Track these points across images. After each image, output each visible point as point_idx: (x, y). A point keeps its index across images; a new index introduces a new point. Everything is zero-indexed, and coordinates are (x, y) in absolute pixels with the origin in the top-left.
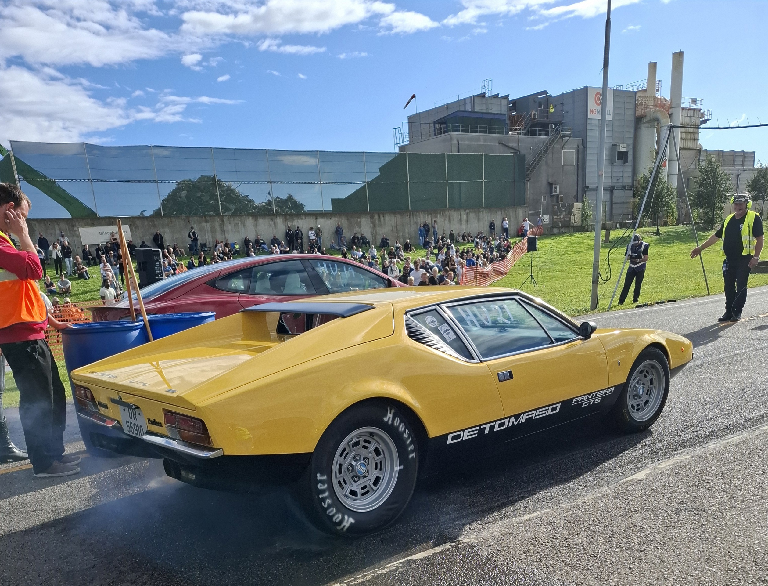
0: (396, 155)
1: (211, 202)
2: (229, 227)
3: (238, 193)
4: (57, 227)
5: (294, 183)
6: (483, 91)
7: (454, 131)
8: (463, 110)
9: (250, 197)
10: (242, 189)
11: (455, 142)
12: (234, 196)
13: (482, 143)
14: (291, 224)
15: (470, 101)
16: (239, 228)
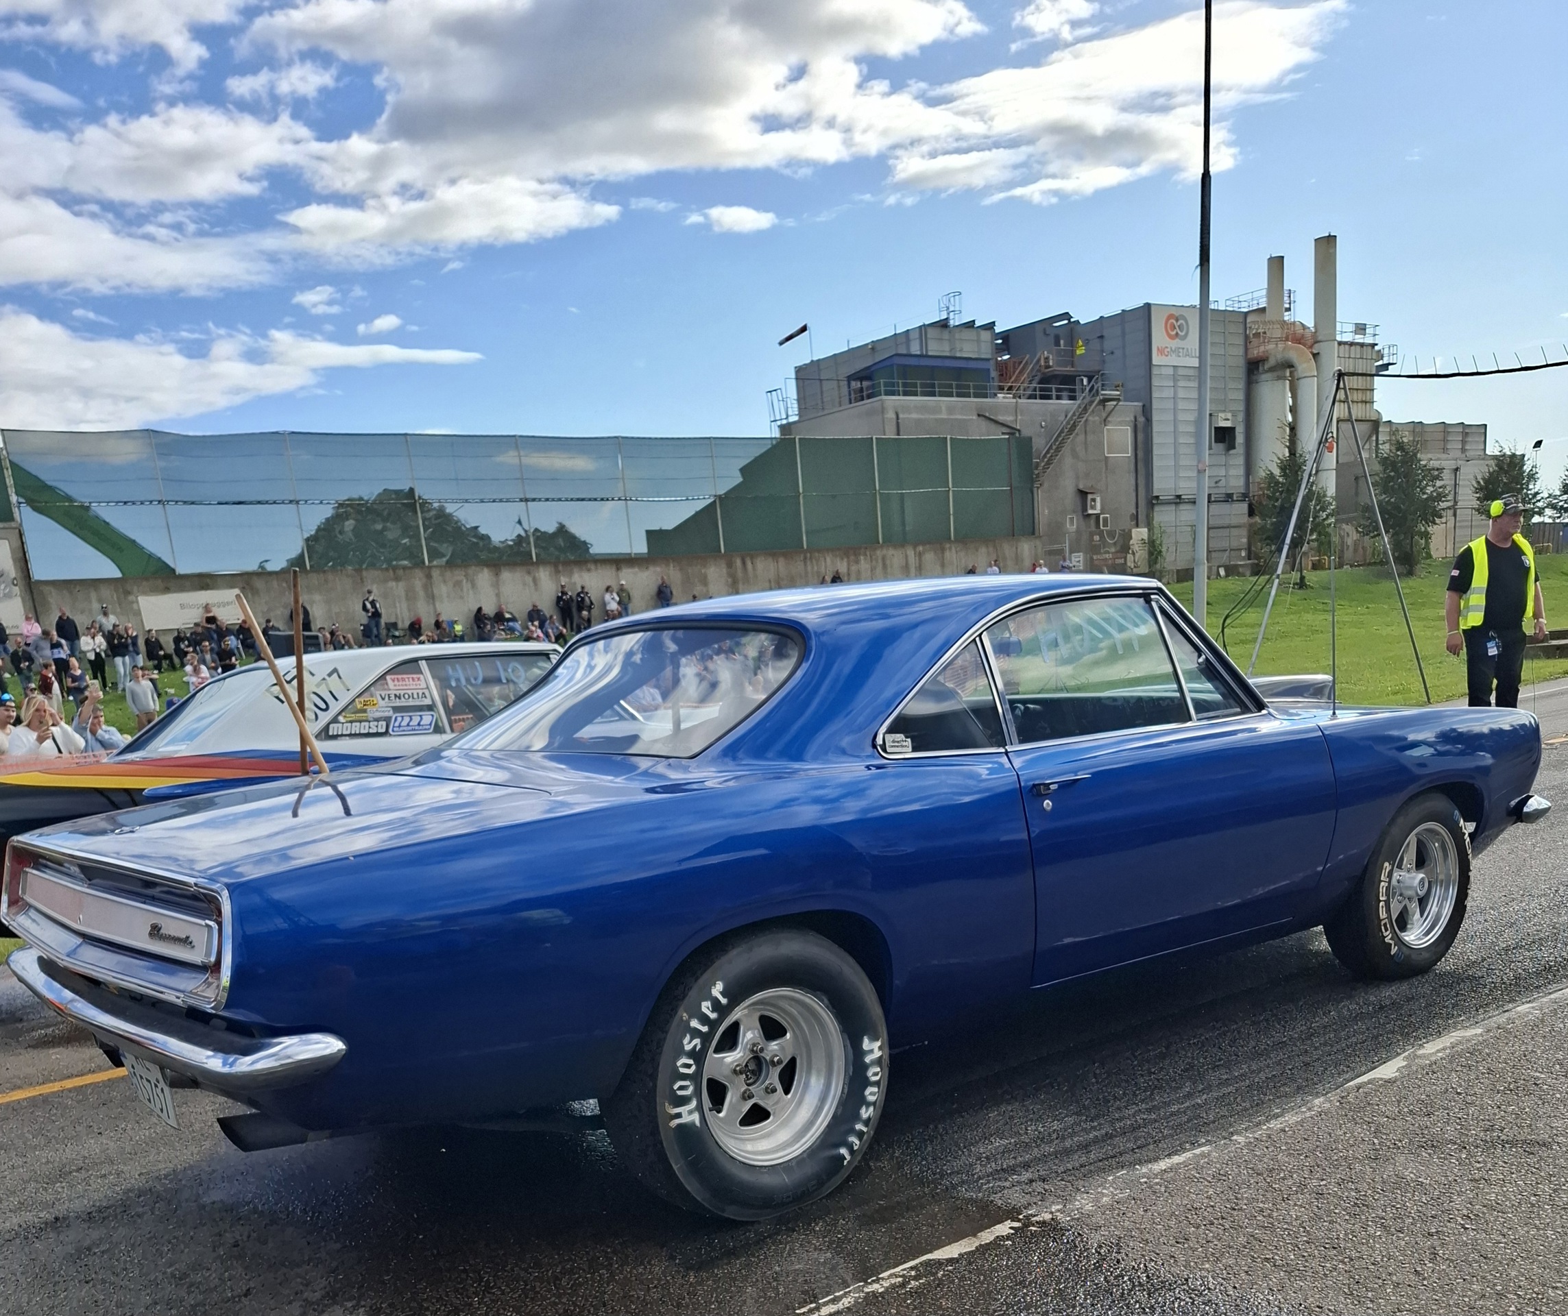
0: (774, 442)
1: (404, 541)
2: (442, 589)
3: (459, 521)
4: (93, 595)
5: (572, 500)
6: (944, 316)
7: (887, 393)
8: (904, 352)
9: (482, 531)
10: (468, 515)
11: (891, 415)
12: (449, 529)
13: (944, 416)
14: (567, 580)
15: (915, 335)
16: (462, 590)
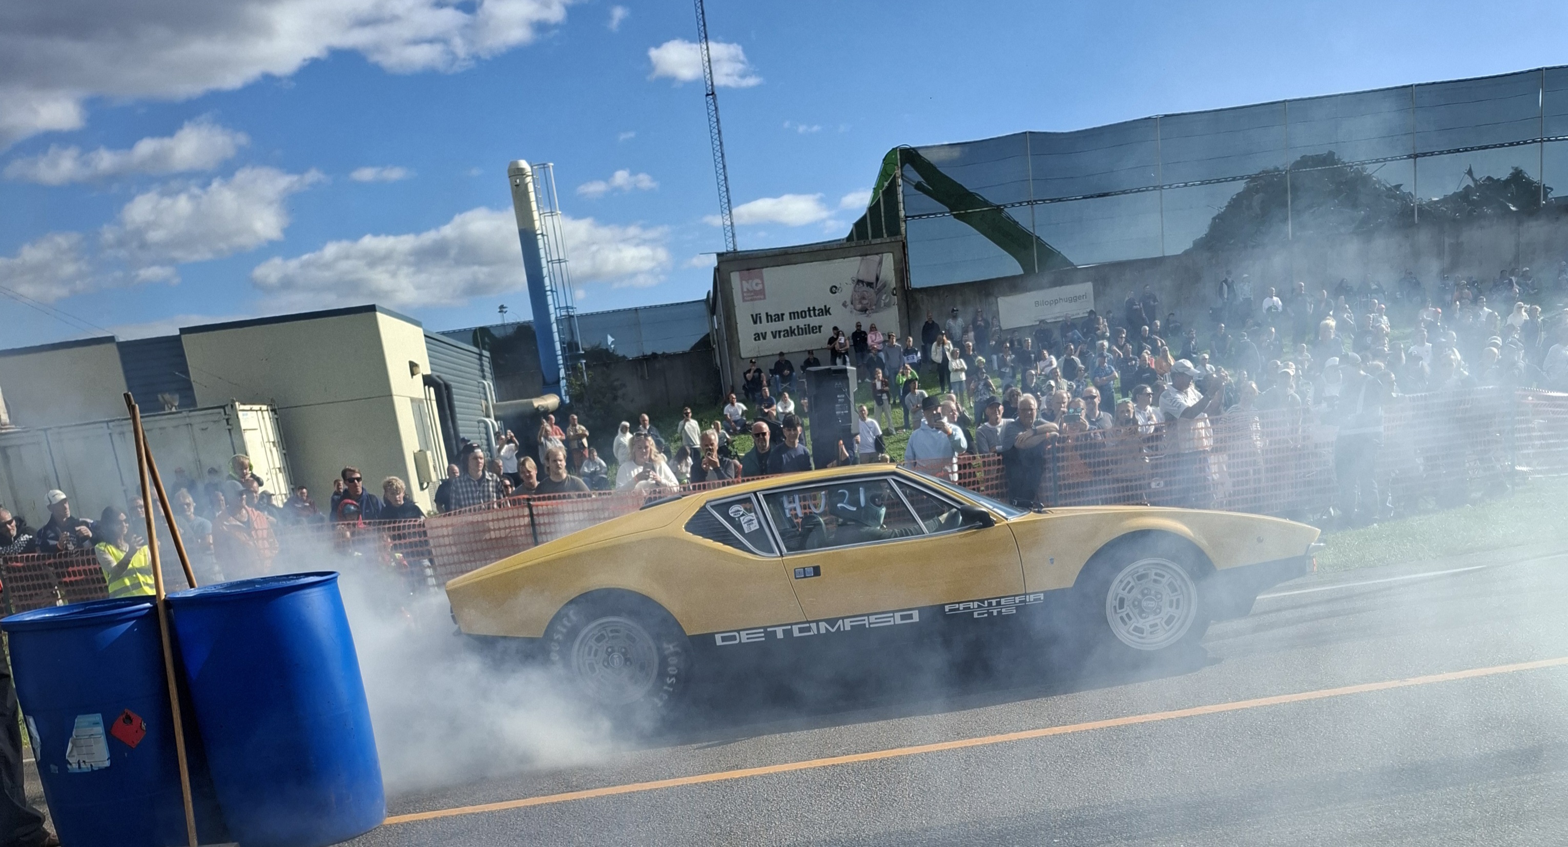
3: (1379, 182)
9: (1405, 189)
10: (1386, 174)
